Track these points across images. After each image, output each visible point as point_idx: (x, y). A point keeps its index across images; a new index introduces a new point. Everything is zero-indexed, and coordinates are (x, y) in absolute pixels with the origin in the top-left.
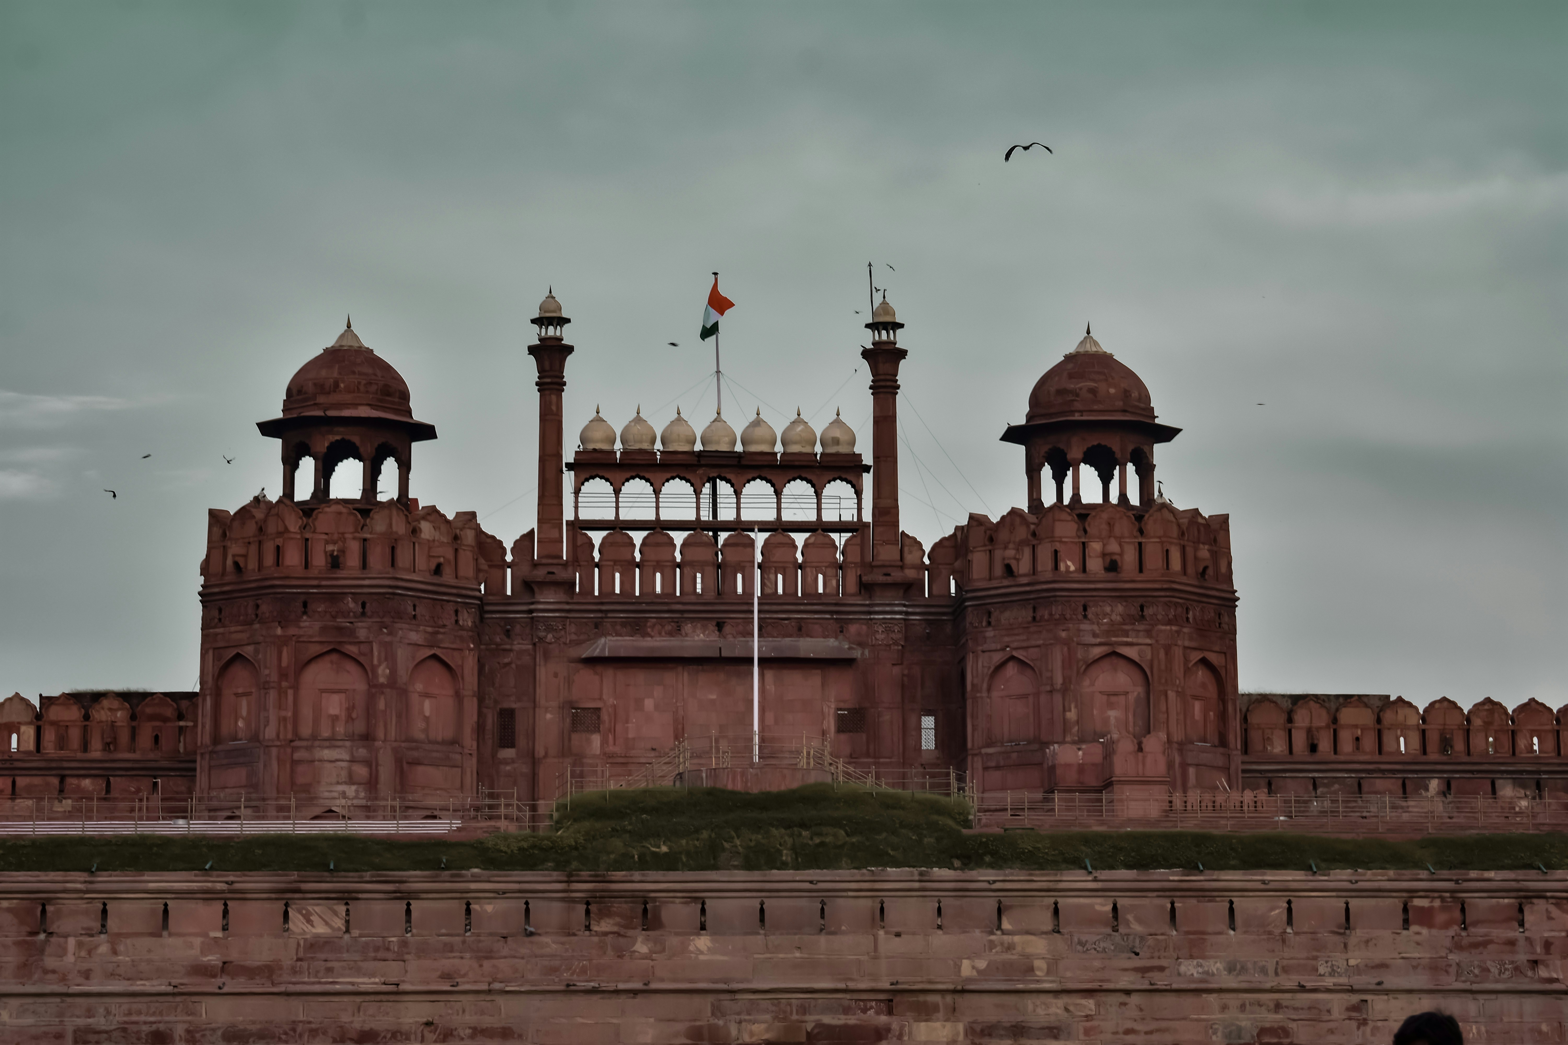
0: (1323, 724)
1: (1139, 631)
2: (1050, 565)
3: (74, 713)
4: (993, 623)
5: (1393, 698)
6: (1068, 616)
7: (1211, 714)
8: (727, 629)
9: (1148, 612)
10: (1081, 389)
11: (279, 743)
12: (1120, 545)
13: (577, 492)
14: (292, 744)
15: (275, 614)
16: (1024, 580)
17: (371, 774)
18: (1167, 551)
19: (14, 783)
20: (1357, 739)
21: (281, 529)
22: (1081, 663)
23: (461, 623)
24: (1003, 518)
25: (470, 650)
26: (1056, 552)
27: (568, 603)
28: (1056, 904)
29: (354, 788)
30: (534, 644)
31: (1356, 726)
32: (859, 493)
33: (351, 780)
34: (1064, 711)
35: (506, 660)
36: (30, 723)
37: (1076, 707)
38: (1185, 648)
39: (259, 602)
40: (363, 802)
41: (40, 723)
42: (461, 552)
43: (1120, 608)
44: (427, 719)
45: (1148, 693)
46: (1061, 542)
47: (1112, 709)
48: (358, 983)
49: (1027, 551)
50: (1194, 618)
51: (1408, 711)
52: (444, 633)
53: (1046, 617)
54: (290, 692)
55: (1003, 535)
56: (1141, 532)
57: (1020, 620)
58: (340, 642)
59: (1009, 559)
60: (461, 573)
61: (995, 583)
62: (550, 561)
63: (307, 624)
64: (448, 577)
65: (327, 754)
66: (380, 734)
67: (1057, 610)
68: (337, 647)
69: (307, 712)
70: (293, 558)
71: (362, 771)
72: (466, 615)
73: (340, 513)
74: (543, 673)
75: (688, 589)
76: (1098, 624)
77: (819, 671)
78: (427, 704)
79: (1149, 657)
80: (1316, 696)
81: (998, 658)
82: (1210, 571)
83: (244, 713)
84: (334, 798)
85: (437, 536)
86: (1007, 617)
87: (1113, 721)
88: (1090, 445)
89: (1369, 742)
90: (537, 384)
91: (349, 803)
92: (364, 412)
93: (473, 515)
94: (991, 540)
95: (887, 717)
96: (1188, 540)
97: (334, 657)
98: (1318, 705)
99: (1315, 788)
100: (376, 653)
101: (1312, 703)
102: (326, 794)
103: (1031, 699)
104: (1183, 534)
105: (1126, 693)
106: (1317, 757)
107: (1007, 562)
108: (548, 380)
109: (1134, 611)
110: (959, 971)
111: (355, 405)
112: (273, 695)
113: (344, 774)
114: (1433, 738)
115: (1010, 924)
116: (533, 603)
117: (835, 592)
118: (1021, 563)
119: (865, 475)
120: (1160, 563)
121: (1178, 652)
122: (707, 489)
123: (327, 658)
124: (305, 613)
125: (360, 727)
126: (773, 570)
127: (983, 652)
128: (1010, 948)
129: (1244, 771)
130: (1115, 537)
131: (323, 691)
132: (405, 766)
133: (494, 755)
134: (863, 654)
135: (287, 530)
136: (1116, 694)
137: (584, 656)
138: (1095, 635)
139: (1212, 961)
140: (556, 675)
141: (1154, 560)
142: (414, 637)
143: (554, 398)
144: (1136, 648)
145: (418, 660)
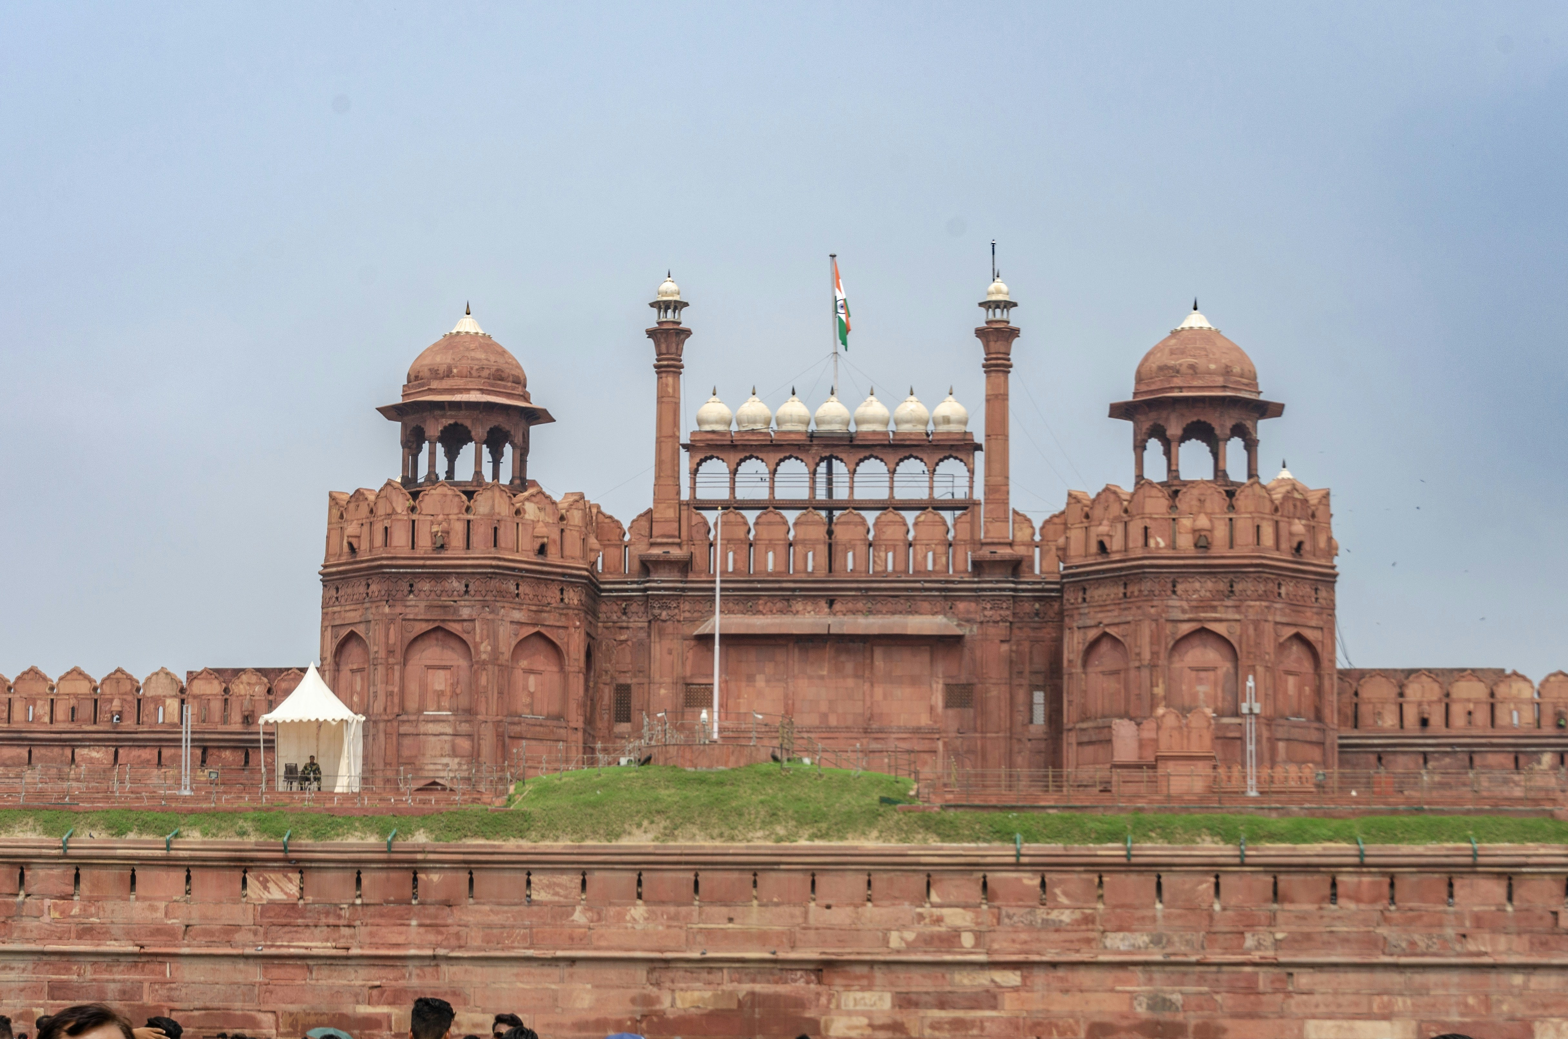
0: (1435, 698)
1: (1227, 607)
2: (1140, 541)
3: (215, 688)
4: (1088, 599)
5: (1508, 671)
6: (1157, 593)
7: (1307, 688)
8: (837, 606)
9: (1237, 587)
10: (1181, 365)
11: (386, 718)
12: (1211, 521)
13: (695, 472)
14: (400, 718)
15: (383, 593)
16: (1116, 557)
17: (473, 748)
18: (1258, 527)
19: (160, 753)
20: (1470, 713)
21: (389, 511)
22: (1169, 639)
23: (566, 601)
24: (1099, 495)
25: (577, 628)
26: (1146, 528)
27: (681, 582)
28: (985, 877)
29: (457, 760)
30: (650, 622)
31: (1468, 700)
32: (972, 472)
33: (454, 753)
34: (1152, 686)
35: (623, 638)
36: (175, 696)
37: (1164, 682)
38: (1277, 623)
39: (370, 581)
40: (466, 774)
41: (183, 696)
42: (567, 533)
43: (1210, 585)
44: (531, 695)
45: (1236, 668)
46: (1150, 518)
47: (1201, 684)
48: (311, 948)
49: (1120, 527)
50: (1287, 594)
51: (1522, 685)
52: (549, 612)
53: (1136, 593)
54: (397, 668)
55: (1098, 512)
56: (1232, 507)
57: (1112, 596)
58: (444, 621)
59: (1102, 535)
60: (567, 552)
61: (1091, 561)
62: (665, 540)
63: (413, 603)
64: (553, 556)
65: (431, 728)
66: (482, 708)
67: (1146, 586)
68: (441, 625)
69: (413, 687)
70: (400, 538)
71: (464, 744)
72: (572, 594)
73: (445, 495)
74: (658, 649)
75: (800, 566)
76: (1187, 600)
77: (928, 648)
78: (532, 679)
79: (1238, 632)
80: (1430, 671)
81: (1092, 634)
82: (1307, 546)
83: (358, 688)
84: (437, 770)
85: (542, 516)
86: (1098, 594)
87: (1201, 696)
88: (1189, 421)
89: (1482, 716)
90: (656, 367)
91: (451, 775)
92: (474, 397)
93: (582, 496)
94: (1087, 516)
95: (994, 692)
96: (1282, 516)
97: (440, 635)
98: (1430, 680)
99: (1426, 762)
100: (478, 630)
101: (1424, 678)
102: (432, 767)
103: (1122, 675)
104: (1276, 510)
105: (1214, 669)
106: (1429, 731)
107: (1100, 538)
108: (665, 363)
109: (1223, 586)
110: (888, 942)
111: (468, 390)
112: (381, 669)
113: (447, 747)
114: (1548, 711)
115: (939, 896)
116: (648, 582)
117: (944, 569)
118: (1114, 539)
119: (977, 453)
120: (1251, 538)
121: (1268, 628)
122: (822, 468)
123: (433, 636)
124: (411, 592)
125: (464, 701)
126: (883, 548)
127: (1079, 628)
128: (939, 920)
129: (1341, 746)
130: (1206, 514)
131: (429, 667)
132: (507, 740)
133: (610, 730)
134: (971, 630)
135: (394, 512)
136: (1206, 670)
137: (696, 633)
138: (1184, 611)
139: (1137, 935)
140: (670, 652)
141: (1244, 535)
142: (517, 615)
143: (670, 380)
144: (1225, 624)
145: (520, 637)
